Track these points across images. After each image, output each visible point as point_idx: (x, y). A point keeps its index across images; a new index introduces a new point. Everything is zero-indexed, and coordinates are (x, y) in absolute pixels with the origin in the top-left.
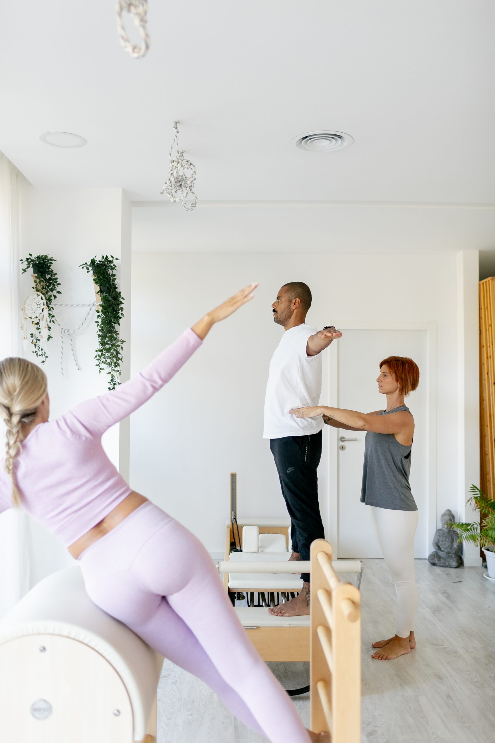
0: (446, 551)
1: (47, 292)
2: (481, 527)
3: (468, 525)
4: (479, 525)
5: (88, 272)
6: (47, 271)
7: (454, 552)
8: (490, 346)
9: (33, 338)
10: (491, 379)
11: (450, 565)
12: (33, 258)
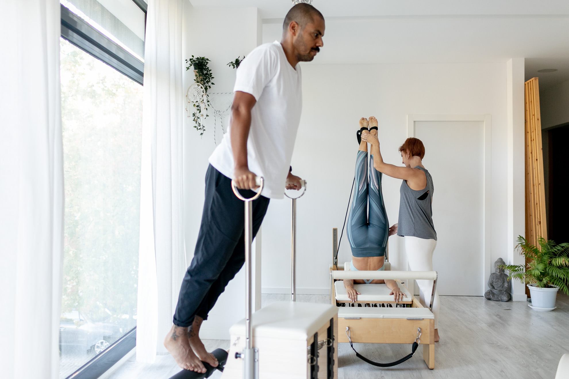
0: (499, 289)
1: (204, 83)
2: (526, 268)
3: (516, 267)
4: (524, 267)
5: (234, 68)
6: (204, 67)
7: (505, 290)
8: (533, 132)
9: (195, 117)
10: (534, 157)
11: (502, 299)
12: (194, 59)
